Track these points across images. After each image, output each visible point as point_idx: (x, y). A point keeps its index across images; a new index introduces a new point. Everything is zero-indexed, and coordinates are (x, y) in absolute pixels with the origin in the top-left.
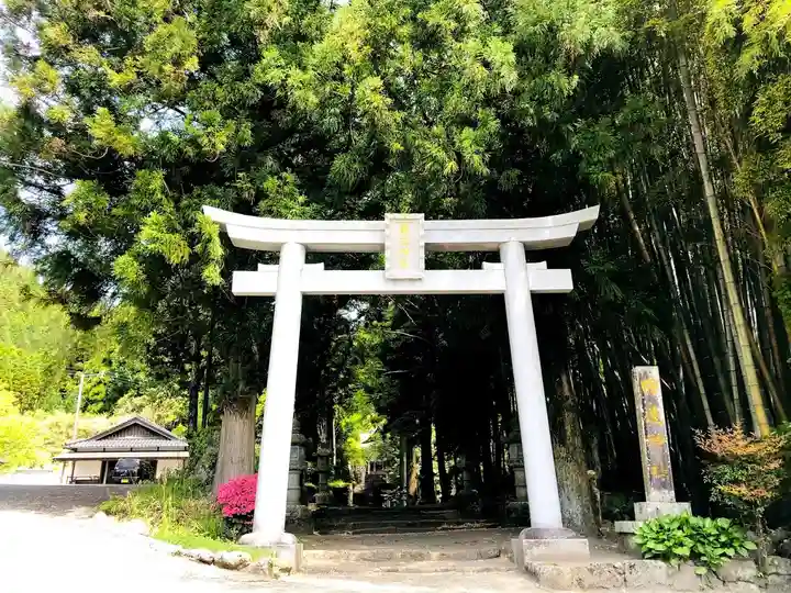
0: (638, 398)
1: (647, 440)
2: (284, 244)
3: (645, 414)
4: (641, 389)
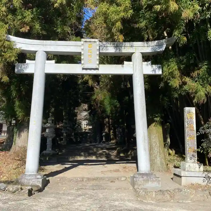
0: (186, 120)
1: (188, 138)
2: (37, 51)
3: (188, 127)
4: (187, 117)
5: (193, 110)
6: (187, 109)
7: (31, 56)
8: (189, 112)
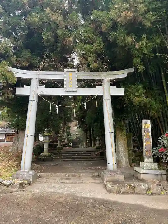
0: (143, 130)
1: (145, 143)
2: (32, 79)
3: (145, 135)
4: (144, 127)
5: (149, 122)
6: (144, 121)
7: (28, 82)
8: (146, 123)
